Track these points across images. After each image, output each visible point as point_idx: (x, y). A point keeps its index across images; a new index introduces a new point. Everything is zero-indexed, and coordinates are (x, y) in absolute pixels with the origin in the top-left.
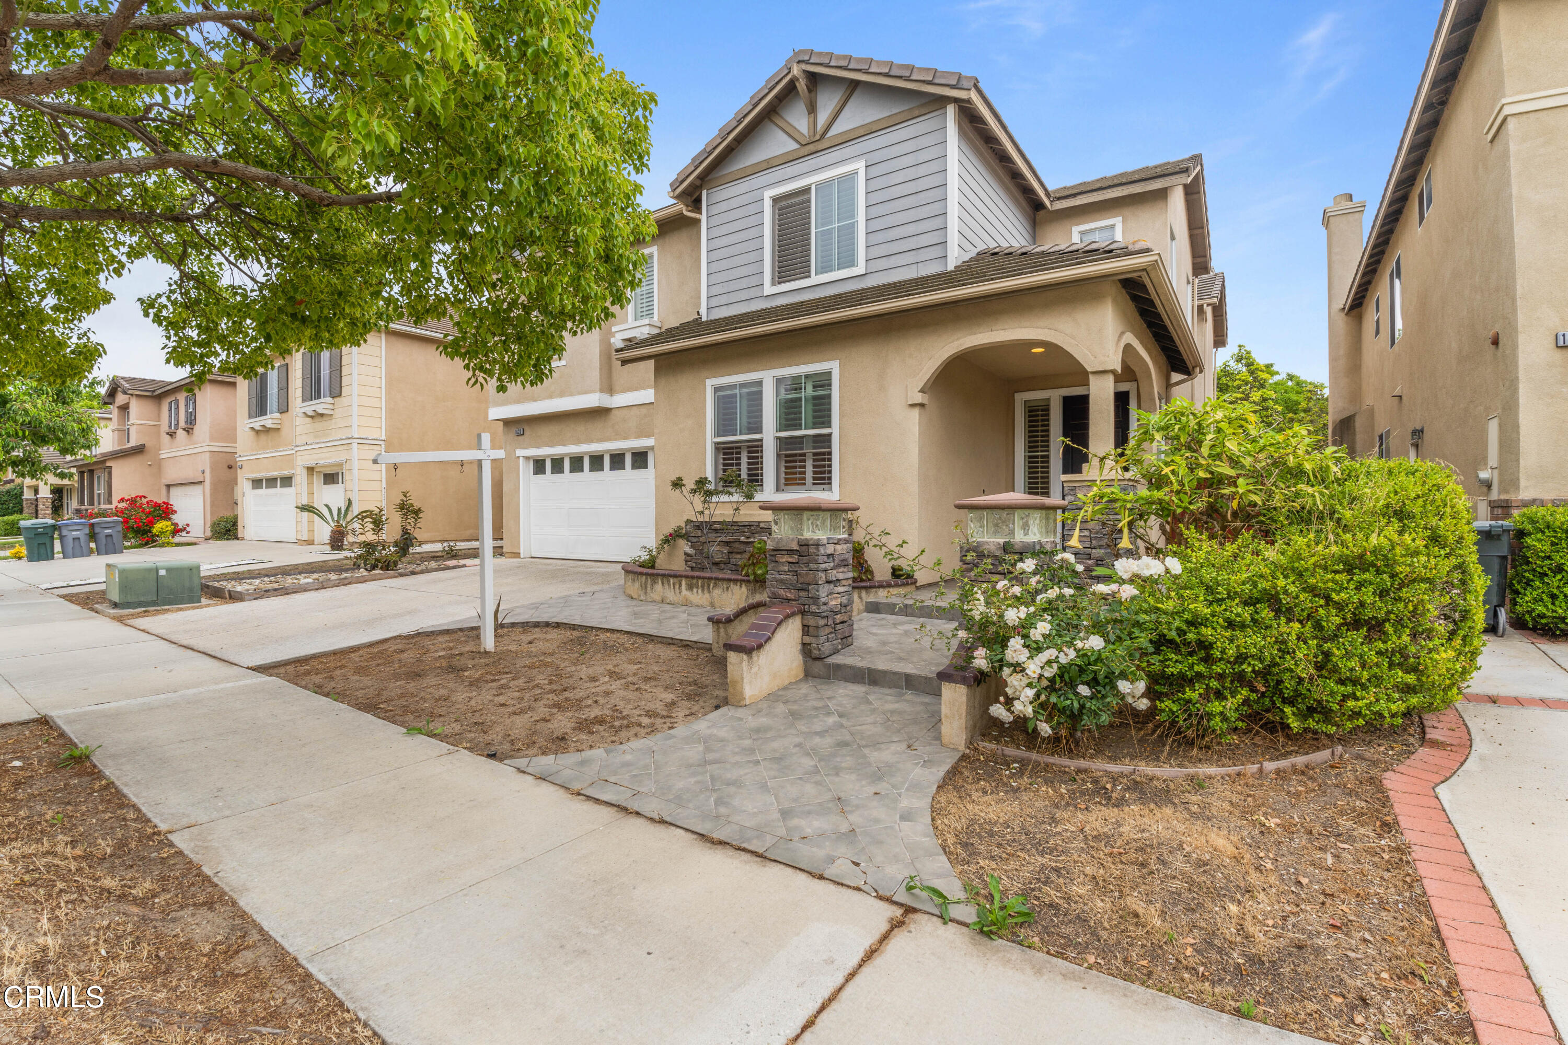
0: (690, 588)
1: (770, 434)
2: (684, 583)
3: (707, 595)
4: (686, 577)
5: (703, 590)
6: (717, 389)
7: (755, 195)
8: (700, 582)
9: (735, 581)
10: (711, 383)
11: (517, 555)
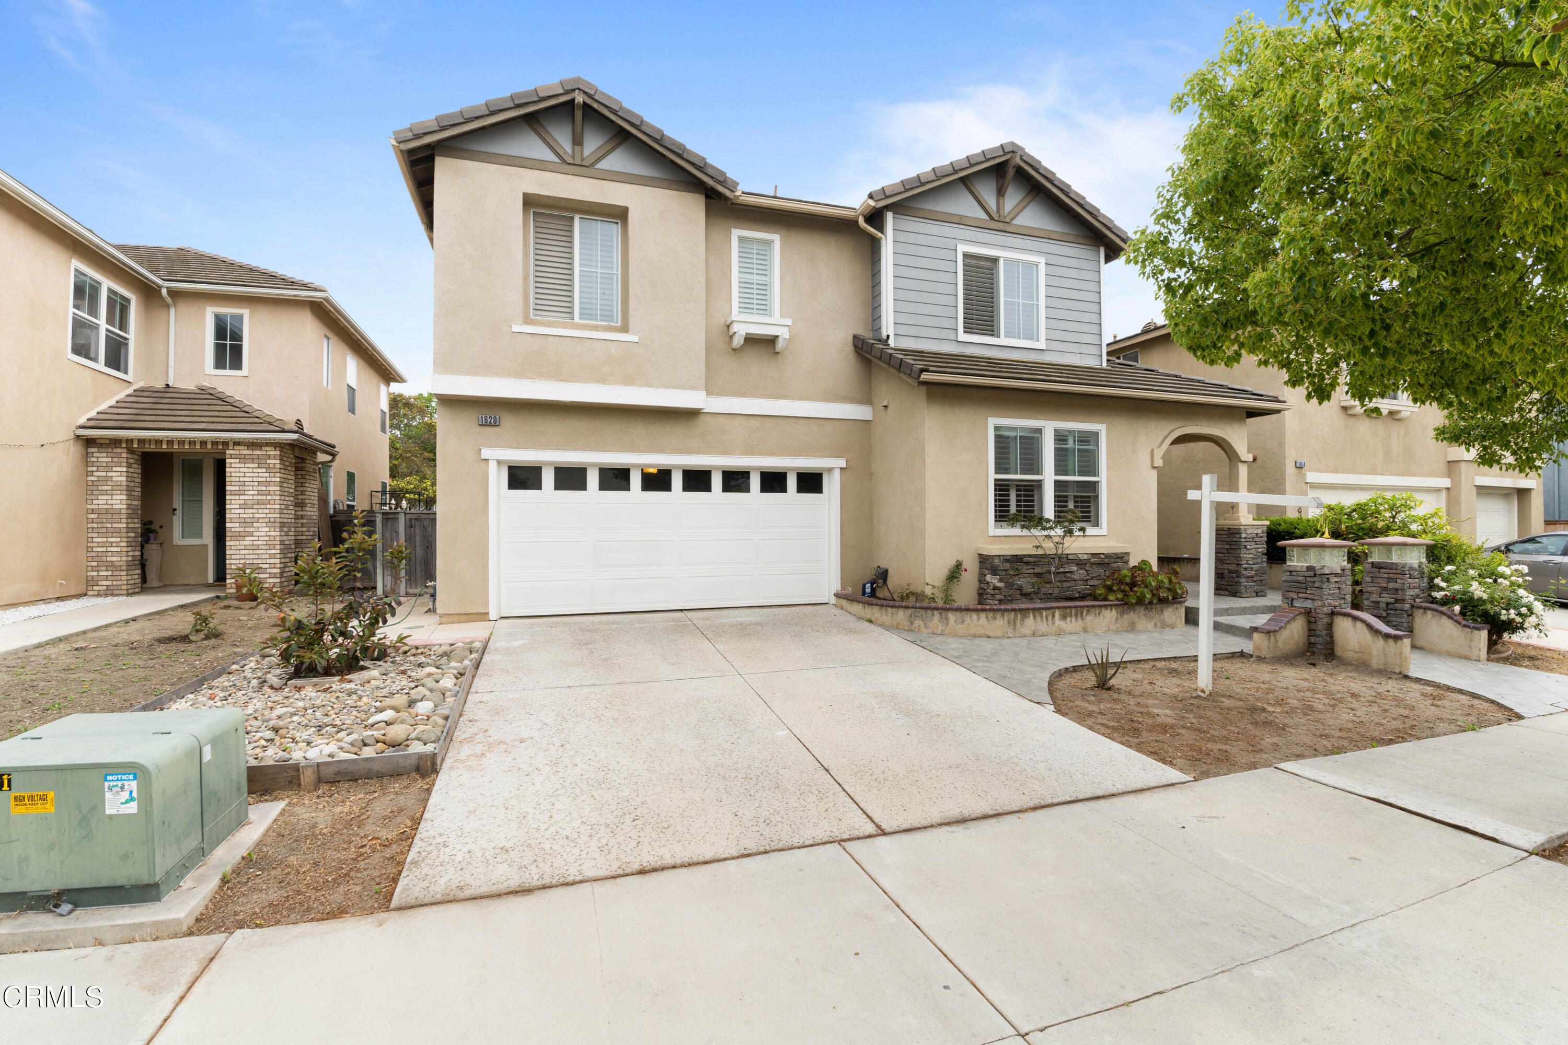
0: (1064, 617)
1: (1049, 477)
2: (1057, 613)
3: (1080, 622)
4: (1059, 608)
5: (1076, 618)
6: (997, 428)
7: (950, 243)
8: (1073, 611)
9: (1106, 606)
10: (993, 422)
11: (483, 616)
